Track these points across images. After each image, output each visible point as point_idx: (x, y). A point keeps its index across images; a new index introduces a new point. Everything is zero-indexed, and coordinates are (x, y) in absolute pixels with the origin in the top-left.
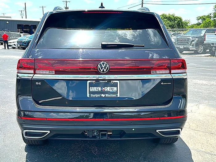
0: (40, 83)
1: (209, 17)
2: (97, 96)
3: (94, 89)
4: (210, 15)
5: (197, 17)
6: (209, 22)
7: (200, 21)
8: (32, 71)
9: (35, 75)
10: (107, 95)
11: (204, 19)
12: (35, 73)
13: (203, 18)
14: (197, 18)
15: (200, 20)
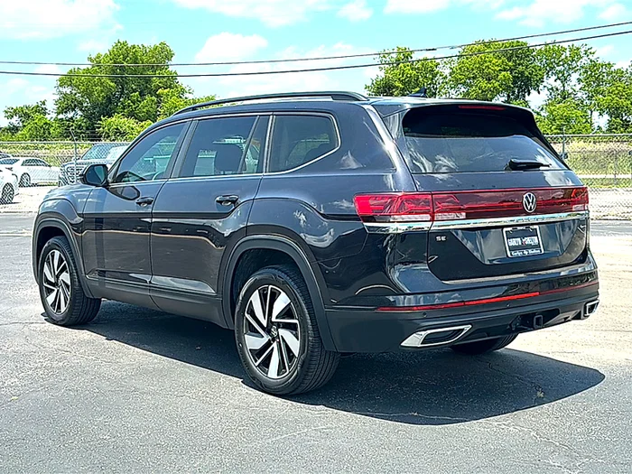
0: (443, 238)
1: (41, 109)
2: (519, 253)
3: (513, 242)
4: (43, 106)
5: (6, 109)
6: (45, 123)
7: (15, 121)
8: (428, 217)
9: (435, 223)
10: (530, 251)
11: (27, 116)
12: (432, 220)
13: (25, 114)
14: (6, 112)
15: (15, 118)
